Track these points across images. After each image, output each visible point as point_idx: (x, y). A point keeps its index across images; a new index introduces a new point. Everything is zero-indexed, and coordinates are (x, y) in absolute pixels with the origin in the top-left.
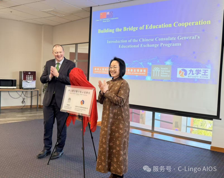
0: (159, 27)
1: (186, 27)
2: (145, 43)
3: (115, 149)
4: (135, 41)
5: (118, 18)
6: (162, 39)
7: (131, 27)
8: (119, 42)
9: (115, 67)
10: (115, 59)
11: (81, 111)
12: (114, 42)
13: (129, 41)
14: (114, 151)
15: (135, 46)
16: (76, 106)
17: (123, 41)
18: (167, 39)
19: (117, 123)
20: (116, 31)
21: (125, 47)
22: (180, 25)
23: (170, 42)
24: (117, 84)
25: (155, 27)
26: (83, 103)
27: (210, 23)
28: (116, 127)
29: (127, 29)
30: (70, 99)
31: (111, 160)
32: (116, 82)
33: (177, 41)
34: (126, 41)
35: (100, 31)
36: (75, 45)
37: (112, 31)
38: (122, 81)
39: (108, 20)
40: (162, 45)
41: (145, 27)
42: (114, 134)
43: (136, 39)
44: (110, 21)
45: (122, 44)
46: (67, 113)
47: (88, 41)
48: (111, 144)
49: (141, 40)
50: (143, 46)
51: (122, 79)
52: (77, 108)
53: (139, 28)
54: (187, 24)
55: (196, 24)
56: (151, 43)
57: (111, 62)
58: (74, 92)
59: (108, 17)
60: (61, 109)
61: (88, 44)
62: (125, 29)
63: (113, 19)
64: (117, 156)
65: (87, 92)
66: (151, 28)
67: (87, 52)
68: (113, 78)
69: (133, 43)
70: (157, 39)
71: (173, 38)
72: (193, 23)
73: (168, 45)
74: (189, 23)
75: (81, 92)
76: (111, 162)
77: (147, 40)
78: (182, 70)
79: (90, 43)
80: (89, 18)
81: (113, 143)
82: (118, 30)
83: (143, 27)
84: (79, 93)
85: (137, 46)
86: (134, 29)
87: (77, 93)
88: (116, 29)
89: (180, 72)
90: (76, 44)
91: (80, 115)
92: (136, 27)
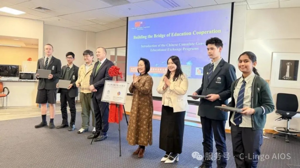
0: (182, 35)
1: (202, 35)
2: (171, 47)
3: (142, 127)
4: (163, 45)
5: (149, 27)
6: (184, 45)
7: (160, 34)
8: (150, 46)
9: (141, 66)
10: (141, 59)
11: (118, 100)
12: (147, 46)
13: (159, 46)
14: (142, 129)
15: (163, 50)
16: (114, 97)
17: (153, 46)
18: (188, 45)
19: (144, 108)
20: (148, 37)
21: (155, 50)
22: (198, 33)
23: (190, 47)
24: (143, 78)
25: (178, 35)
26: (120, 94)
27: (220, 32)
28: (144, 111)
29: (157, 36)
30: (109, 91)
31: (138, 135)
32: (143, 77)
33: (195, 46)
34: (156, 46)
35: (135, 37)
36: (114, 49)
37: (145, 37)
38: (148, 76)
39: (141, 28)
40: (184, 50)
41: (171, 35)
42: (141, 116)
43: (164, 44)
44: (143, 29)
45: (153, 48)
46: (107, 102)
47: (125, 46)
48: (139, 124)
49: (168, 45)
50: (169, 50)
51: (148, 75)
52: (115, 98)
53: (166, 35)
54: (203, 32)
55: (210, 33)
56: (175, 47)
57: (139, 61)
58: (112, 86)
59: (141, 25)
60: (102, 100)
61: (125, 48)
62: (155, 36)
63: (145, 27)
64: (144, 132)
65: (123, 85)
66: (176, 35)
67: (125, 55)
68: (141, 74)
69: (161, 48)
70: (181, 44)
71: (192, 43)
72: (208, 31)
73: (189, 49)
74: (205, 32)
75: (118, 85)
76: (138, 137)
77: (173, 45)
78: (199, 69)
79: (127, 47)
80: (126, 26)
81: (141, 123)
82: (150, 37)
83: (169, 34)
84: (117, 86)
85: (165, 50)
86: (162, 36)
87: (114, 86)
88: (148, 36)
89: (198, 71)
90: (116, 48)
91: (117, 103)
92: (164, 34)
